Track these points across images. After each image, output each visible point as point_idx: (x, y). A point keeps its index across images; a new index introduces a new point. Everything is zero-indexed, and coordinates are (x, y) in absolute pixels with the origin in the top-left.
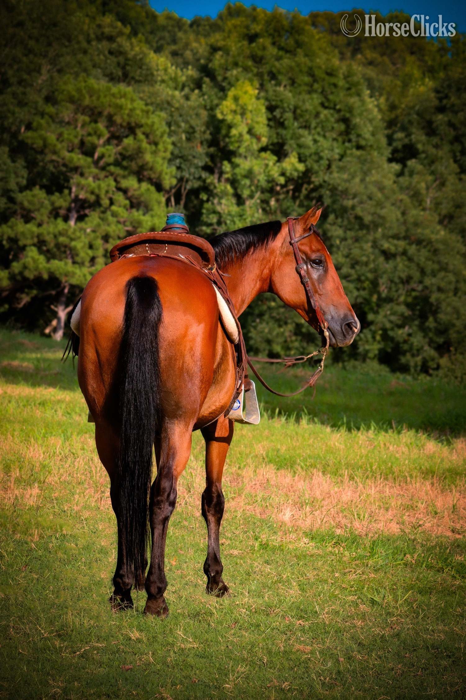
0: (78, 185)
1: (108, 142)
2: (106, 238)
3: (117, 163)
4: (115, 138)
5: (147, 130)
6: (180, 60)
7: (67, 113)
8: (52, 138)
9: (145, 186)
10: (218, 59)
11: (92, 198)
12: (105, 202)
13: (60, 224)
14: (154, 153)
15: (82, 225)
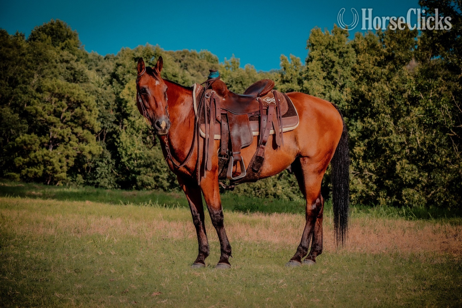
0: (53, 132)
1: (67, 110)
2: (67, 157)
3: (72, 121)
4: (71, 108)
5: (87, 104)
6: (101, 73)
7: (47, 97)
8: (40, 109)
9: (86, 131)
10: (120, 70)
11: (60, 138)
12: (67, 139)
13: (45, 151)
14: (90, 115)
15: (56, 151)
